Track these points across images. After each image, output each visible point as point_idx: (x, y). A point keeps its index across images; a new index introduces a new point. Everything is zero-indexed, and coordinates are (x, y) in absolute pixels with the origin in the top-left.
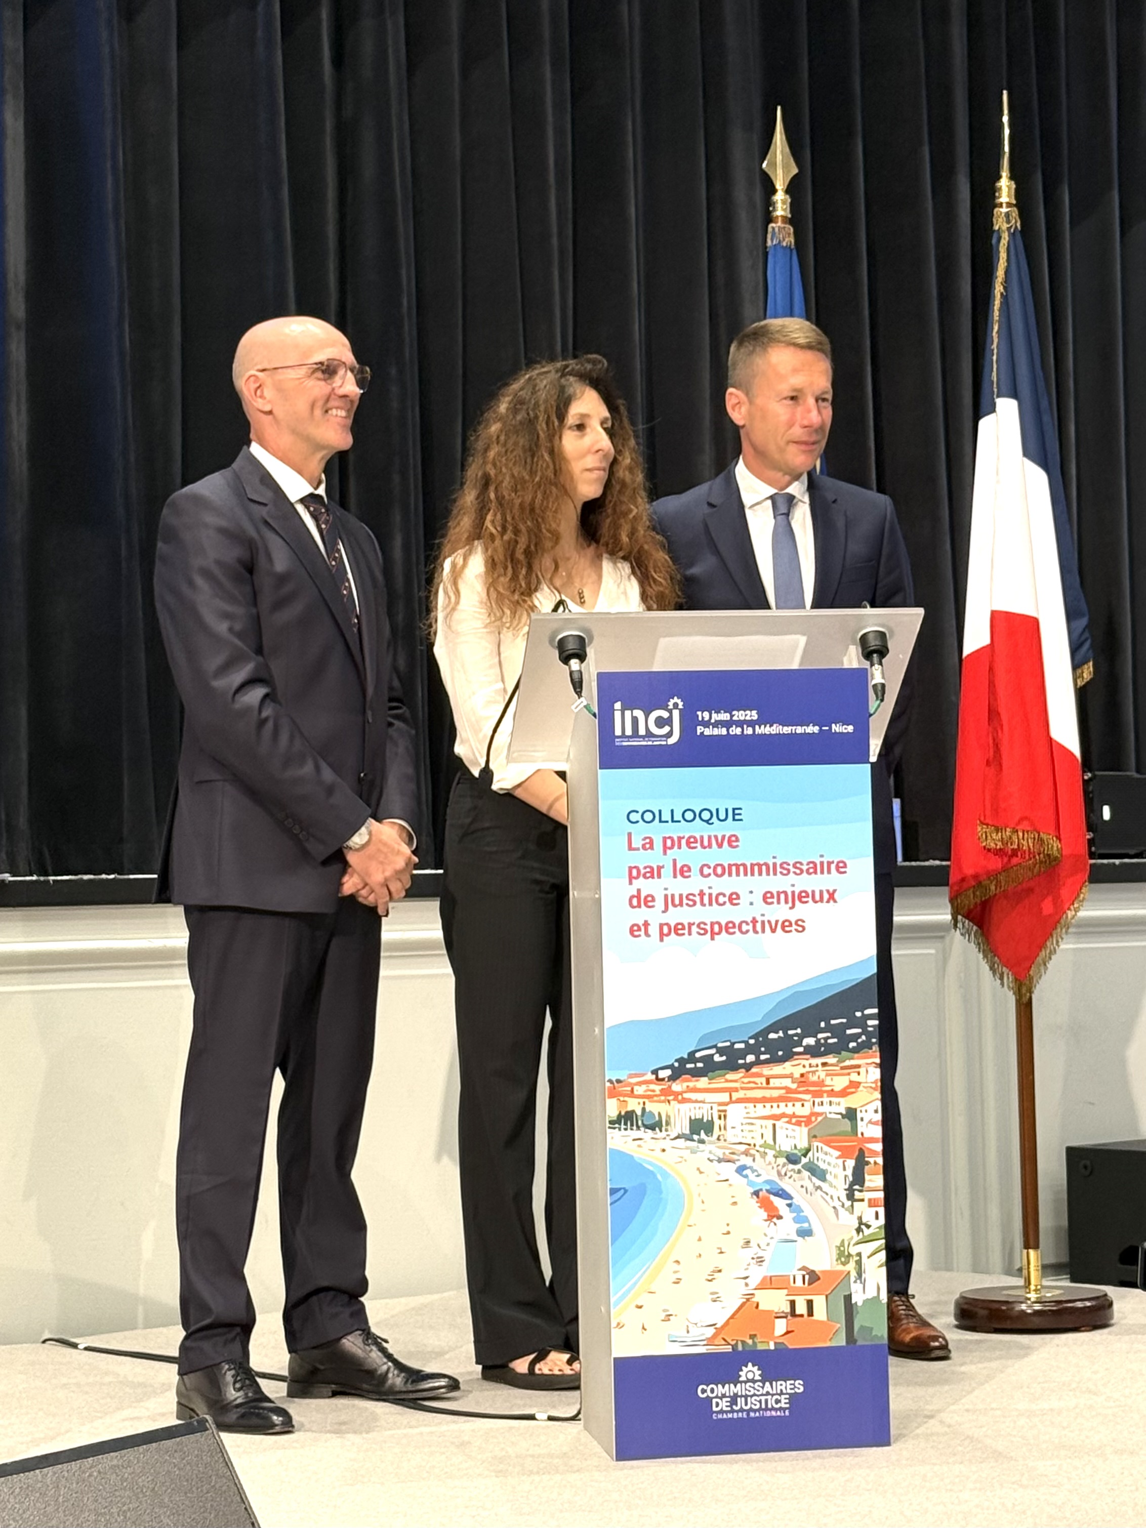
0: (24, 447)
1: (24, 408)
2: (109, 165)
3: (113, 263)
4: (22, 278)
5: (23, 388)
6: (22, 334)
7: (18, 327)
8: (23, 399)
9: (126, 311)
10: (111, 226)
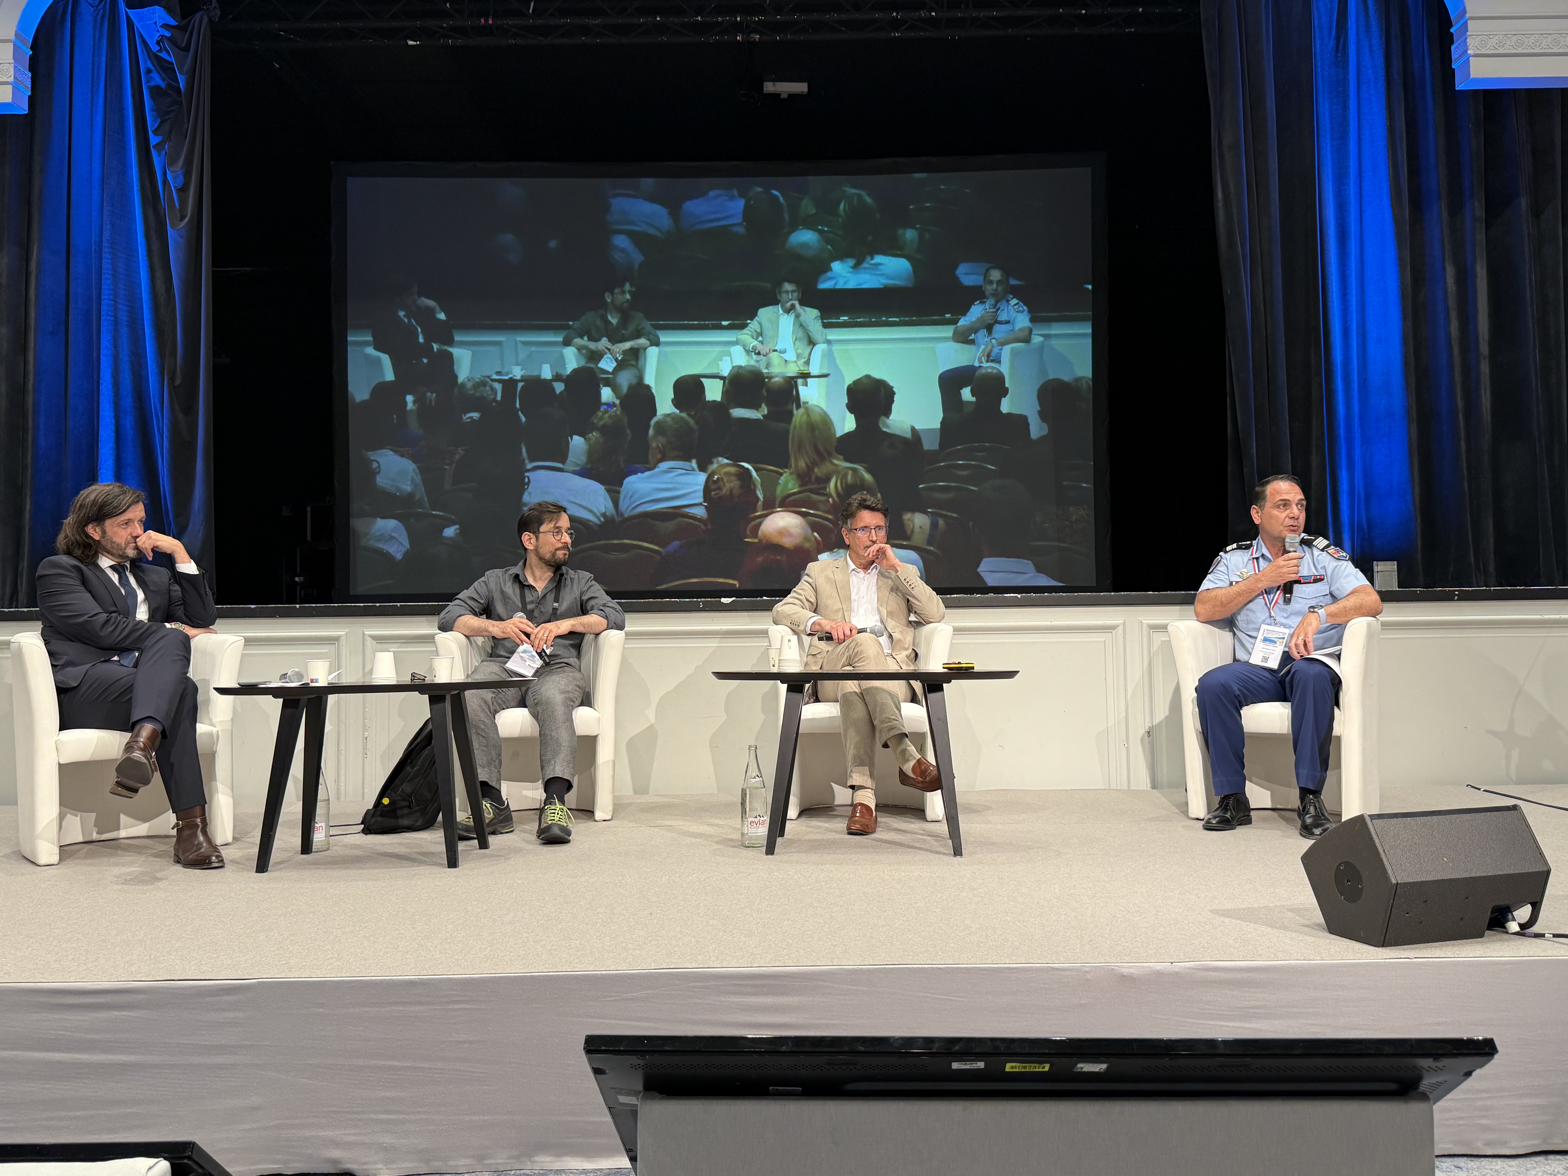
0: (1489, 409)
1: (1488, 393)
2: (1528, 282)
3: (1530, 325)
4: (1487, 337)
5: (1488, 384)
6: (1487, 361)
7: (1484, 358)
8: (1488, 387)
9: (1537, 344)
10: (1529, 309)
